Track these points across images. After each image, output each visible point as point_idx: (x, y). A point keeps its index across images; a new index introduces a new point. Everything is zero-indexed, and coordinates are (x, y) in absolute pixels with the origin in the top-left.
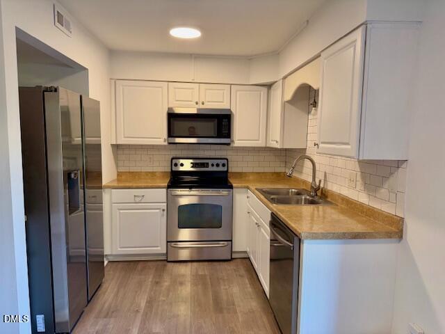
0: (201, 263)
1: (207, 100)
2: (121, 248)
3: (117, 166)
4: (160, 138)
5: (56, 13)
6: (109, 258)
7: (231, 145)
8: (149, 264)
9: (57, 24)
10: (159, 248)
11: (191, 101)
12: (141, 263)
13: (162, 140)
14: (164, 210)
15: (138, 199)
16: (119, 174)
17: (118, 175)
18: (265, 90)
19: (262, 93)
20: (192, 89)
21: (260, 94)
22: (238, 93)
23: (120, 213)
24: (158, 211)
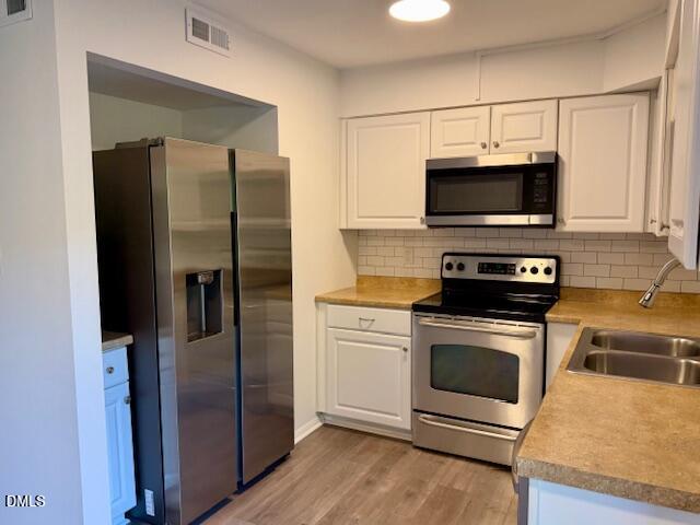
0: (472, 466)
1: (505, 138)
2: (340, 405)
3: (356, 265)
4: (414, 217)
5: (190, 22)
6: (327, 418)
7: (558, 229)
8: (382, 443)
9: (191, 37)
10: (399, 418)
11: (473, 143)
12: (369, 438)
13: (418, 220)
14: (405, 350)
15: (365, 325)
16: (360, 279)
17: (358, 280)
18: (644, 100)
19: (635, 108)
20: (476, 118)
21: (632, 110)
22: (575, 114)
23: (338, 345)
24: (397, 349)
